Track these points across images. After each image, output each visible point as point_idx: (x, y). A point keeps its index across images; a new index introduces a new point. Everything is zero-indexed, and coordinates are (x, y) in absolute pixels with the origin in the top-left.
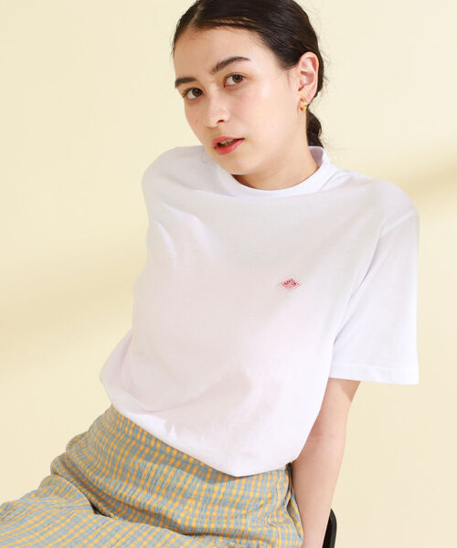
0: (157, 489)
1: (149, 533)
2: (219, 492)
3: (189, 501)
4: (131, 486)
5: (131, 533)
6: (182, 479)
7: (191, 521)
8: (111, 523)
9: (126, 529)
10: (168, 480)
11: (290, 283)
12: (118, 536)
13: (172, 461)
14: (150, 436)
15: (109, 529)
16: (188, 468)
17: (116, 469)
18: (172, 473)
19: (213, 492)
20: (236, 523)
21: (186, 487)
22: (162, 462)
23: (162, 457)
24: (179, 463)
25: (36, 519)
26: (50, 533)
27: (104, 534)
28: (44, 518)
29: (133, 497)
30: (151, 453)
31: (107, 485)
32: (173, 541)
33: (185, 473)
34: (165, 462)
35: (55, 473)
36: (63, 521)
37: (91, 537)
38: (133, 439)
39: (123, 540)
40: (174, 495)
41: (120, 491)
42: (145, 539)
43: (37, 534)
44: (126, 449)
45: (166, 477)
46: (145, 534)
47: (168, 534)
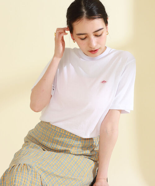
0: (64, 145)
3: (73, 148)
4: (55, 145)
7: (75, 152)
10: (67, 142)
11: (104, 82)
13: (68, 137)
16: (73, 138)
17: (50, 140)
18: (68, 140)
21: (72, 144)
22: (65, 137)
23: (65, 136)
24: (70, 137)
29: (57, 148)
30: (61, 135)
31: (48, 145)
32: (72, 157)
33: (72, 140)
34: (66, 137)
38: (55, 130)
40: (69, 146)
41: (52, 146)
44: (53, 134)
45: (66, 142)
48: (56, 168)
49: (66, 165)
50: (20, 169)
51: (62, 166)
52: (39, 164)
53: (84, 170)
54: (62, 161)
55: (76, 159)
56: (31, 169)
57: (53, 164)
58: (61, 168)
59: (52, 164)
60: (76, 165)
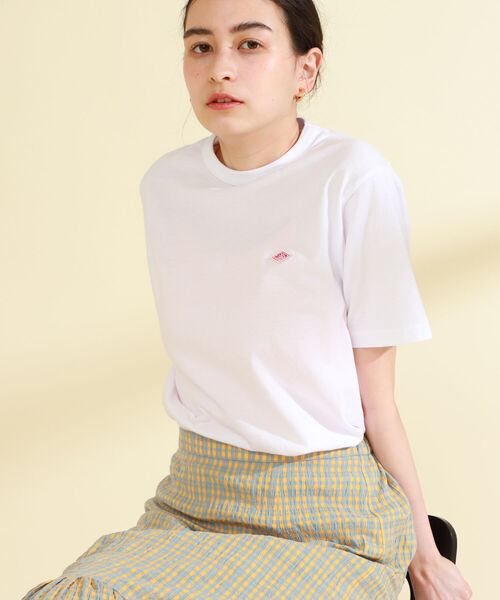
1: (253, 542)
2: (301, 482)
4: (217, 501)
5: (234, 544)
6: (261, 479)
8: (211, 538)
9: (228, 541)
10: (248, 485)
11: (281, 256)
12: (221, 548)
13: (246, 466)
14: (235, 448)
15: (211, 543)
16: (263, 467)
19: (295, 483)
20: (332, 516)
21: (267, 487)
24: (253, 466)
25: (134, 545)
26: (150, 554)
27: (206, 548)
28: (141, 544)
29: (223, 512)
35: (147, 510)
36: (162, 543)
37: (193, 553)
39: (227, 551)
42: (249, 548)
43: (137, 556)
46: (248, 543)
47: (272, 540)
48: (218, 586)
49: (254, 575)
50: (56, 593)
51: (240, 579)
52: (144, 577)
53: (328, 589)
54: (239, 563)
55: (293, 553)
56: (93, 593)
57: (203, 573)
58: (235, 585)
59: (198, 573)
60: (294, 574)
